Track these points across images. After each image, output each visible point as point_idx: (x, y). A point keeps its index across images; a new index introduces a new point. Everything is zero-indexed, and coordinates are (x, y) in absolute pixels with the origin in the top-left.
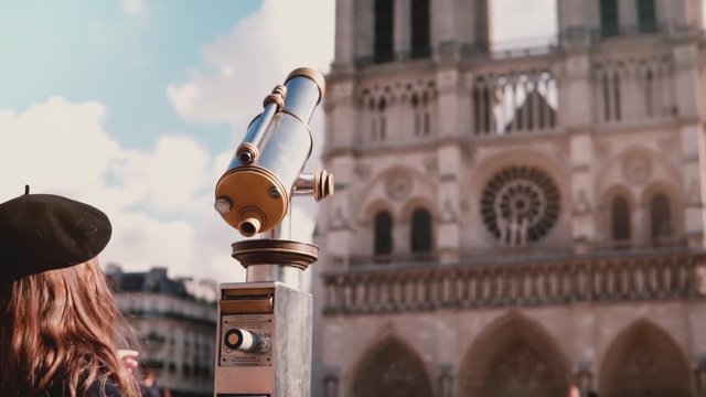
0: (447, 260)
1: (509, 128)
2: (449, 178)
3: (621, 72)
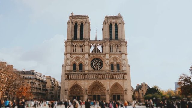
0: (86, 72)
1: (92, 52)
2: (87, 59)
3: (113, 45)
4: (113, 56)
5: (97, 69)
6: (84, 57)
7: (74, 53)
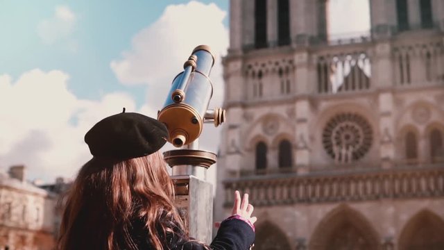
0: (301, 172)
1: (340, 89)
2: (302, 121)
3: (411, 53)
4: (410, 99)
5: (343, 158)
6: (292, 113)
7: (257, 99)
